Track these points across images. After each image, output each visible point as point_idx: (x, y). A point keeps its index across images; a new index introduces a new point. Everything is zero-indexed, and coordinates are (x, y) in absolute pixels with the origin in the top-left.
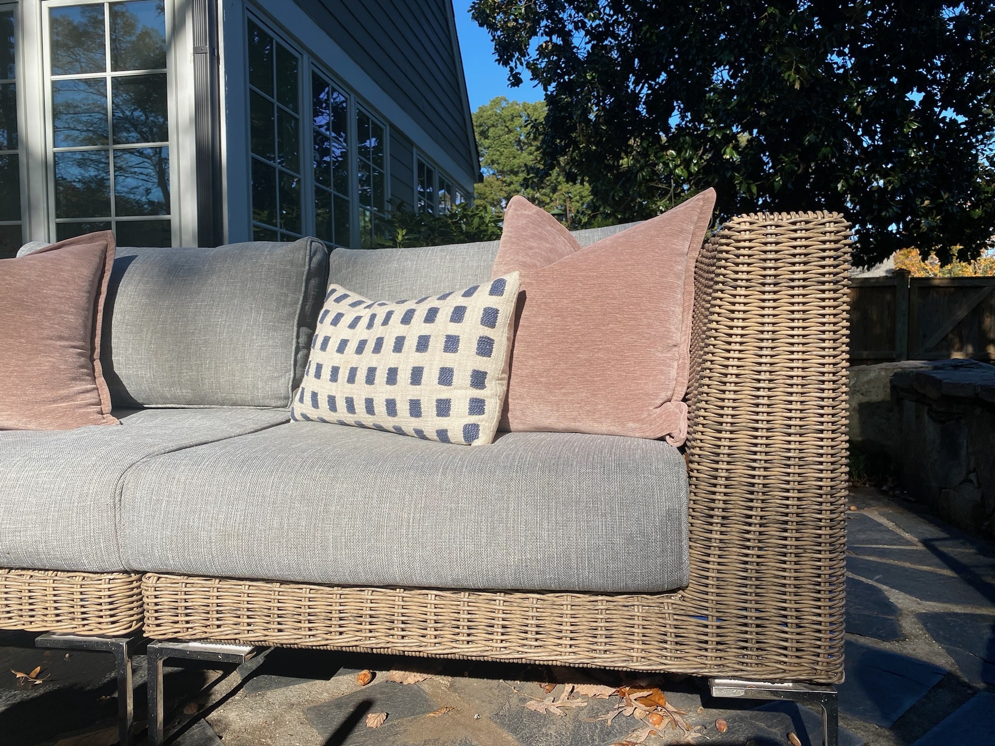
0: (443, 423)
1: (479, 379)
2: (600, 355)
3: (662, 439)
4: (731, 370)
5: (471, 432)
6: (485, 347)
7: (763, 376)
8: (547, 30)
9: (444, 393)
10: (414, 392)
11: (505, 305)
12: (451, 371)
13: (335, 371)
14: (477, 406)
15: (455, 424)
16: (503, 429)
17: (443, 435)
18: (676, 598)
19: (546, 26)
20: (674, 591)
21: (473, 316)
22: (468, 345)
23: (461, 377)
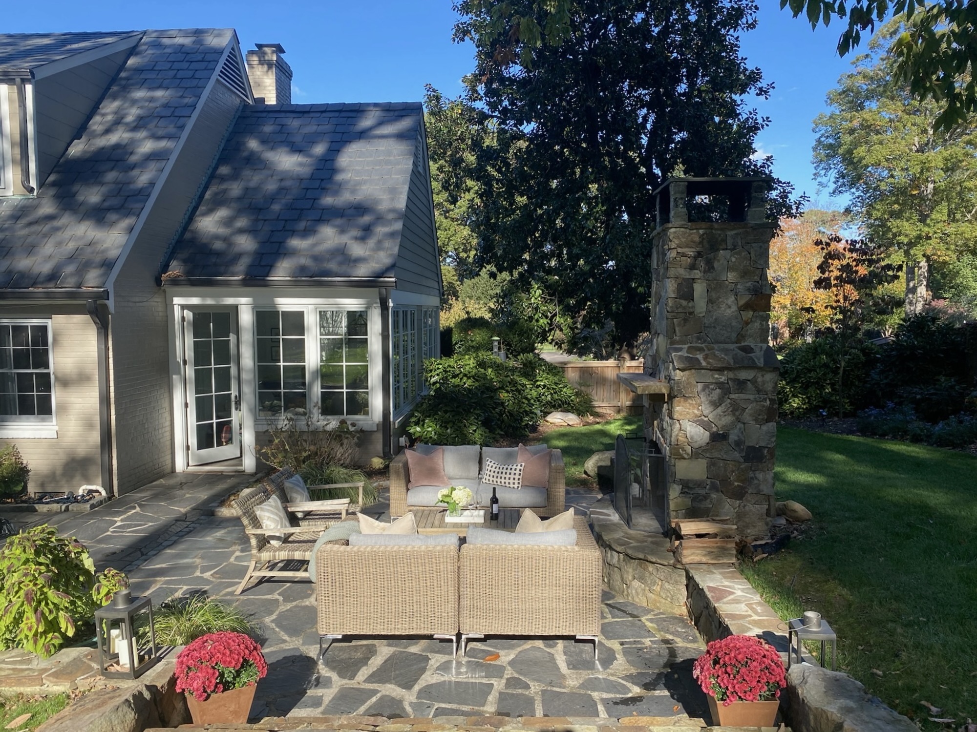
6: (520, 475)
9: (514, 481)
10: (509, 481)
14: (519, 483)
21: (518, 470)
22: (517, 474)
23: (516, 479)
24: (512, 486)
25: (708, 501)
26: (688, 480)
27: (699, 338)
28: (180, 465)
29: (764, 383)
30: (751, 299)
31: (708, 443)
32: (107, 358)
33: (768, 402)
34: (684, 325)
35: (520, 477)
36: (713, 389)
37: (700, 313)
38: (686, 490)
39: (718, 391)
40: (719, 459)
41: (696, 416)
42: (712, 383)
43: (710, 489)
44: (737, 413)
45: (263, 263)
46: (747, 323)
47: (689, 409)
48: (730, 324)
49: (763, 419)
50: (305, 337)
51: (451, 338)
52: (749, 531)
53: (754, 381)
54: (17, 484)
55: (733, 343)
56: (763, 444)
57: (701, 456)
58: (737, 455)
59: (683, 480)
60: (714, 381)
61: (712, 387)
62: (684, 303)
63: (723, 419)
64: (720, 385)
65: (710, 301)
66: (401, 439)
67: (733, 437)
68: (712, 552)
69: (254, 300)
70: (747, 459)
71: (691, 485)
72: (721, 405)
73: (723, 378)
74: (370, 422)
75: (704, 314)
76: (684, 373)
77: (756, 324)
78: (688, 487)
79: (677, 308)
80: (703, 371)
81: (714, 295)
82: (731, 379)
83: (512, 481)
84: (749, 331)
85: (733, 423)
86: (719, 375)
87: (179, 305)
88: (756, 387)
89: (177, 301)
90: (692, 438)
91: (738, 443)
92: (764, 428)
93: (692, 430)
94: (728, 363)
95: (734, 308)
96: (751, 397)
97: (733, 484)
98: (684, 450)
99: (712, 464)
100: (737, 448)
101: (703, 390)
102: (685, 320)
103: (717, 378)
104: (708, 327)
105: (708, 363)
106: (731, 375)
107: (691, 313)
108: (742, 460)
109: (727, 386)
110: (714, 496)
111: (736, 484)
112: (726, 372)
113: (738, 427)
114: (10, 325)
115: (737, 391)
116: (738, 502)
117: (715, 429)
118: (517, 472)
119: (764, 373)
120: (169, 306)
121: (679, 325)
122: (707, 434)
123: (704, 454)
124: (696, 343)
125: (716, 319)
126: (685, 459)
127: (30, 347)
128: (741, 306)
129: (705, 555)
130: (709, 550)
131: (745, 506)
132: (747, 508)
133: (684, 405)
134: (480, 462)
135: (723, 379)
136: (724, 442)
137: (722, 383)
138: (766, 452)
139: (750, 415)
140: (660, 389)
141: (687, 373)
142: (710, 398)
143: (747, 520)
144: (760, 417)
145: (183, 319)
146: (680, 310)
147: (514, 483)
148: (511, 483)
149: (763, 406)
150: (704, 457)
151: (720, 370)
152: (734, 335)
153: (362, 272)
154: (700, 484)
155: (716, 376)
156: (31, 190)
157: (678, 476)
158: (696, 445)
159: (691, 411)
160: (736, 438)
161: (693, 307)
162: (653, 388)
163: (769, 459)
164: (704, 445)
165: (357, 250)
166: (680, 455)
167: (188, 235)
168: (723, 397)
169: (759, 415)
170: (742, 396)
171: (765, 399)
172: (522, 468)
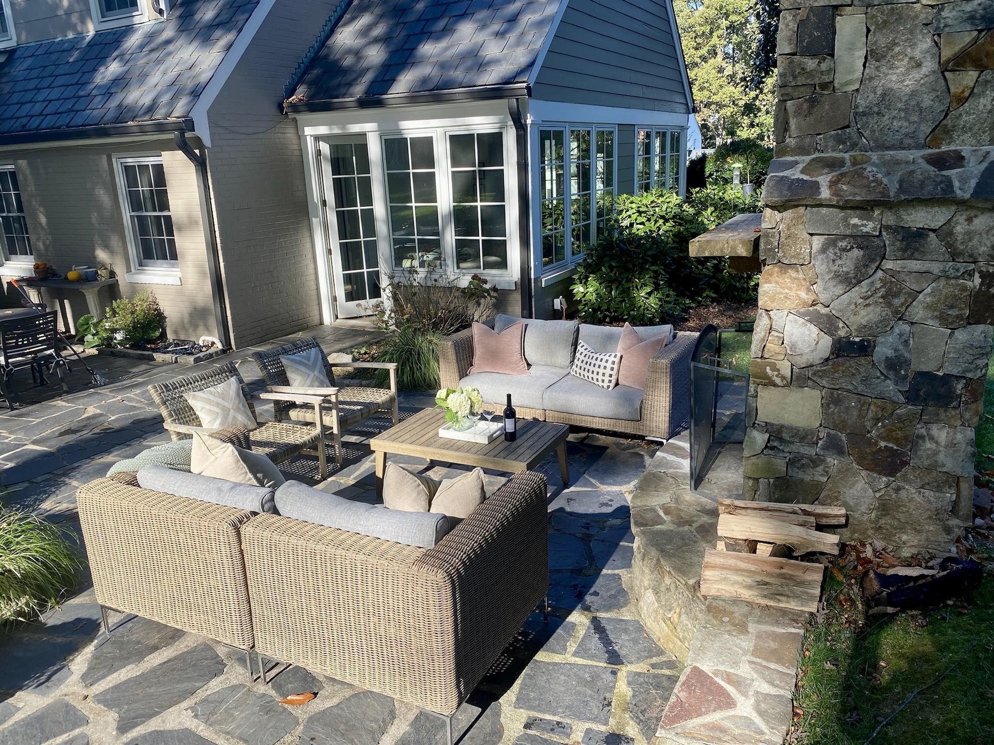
1: (611, 376)
5: (608, 387)
6: (612, 369)
9: (603, 378)
10: (597, 377)
11: (617, 360)
12: (605, 373)
13: (583, 361)
14: (610, 381)
16: (617, 384)
17: (603, 386)
21: (610, 362)
23: (607, 375)
24: (600, 384)
25: (820, 469)
26: (782, 426)
27: (840, 140)
28: (327, 318)
29: (970, 235)
30: (975, 41)
31: (827, 360)
32: (208, 199)
33: (977, 280)
34: (810, 113)
35: (613, 373)
36: (844, 250)
37: (848, 83)
38: (776, 444)
39: (856, 253)
40: (848, 391)
41: (805, 304)
42: (845, 237)
43: (825, 448)
44: (897, 302)
45: (386, 78)
46: (961, 100)
47: (790, 289)
48: (918, 104)
49: (959, 317)
50: (436, 170)
51: (703, 168)
52: (904, 537)
53: (945, 233)
54: (155, 330)
55: (918, 147)
56: (955, 372)
57: (810, 383)
58: (890, 387)
59: (772, 425)
60: (848, 232)
61: (843, 244)
62: (811, 64)
63: (863, 313)
64: (861, 240)
65: (873, 55)
66: (555, 300)
67: (884, 349)
68: (766, 584)
69: (379, 126)
70: (912, 397)
71: (786, 436)
72: (859, 282)
73: (871, 225)
74: (507, 279)
75: (857, 86)
76: (785, 214)
77: (982, 101)
78: (781, 440)
79: (795, 77)
80: (824, 210)
81: (882, 40)
82: (888, 228)
83: (600, 377)
84: (964, 118)
85: (883, 321)
86: (860, 218)
87: (311, 136)
88: (949, 245)
89: (309, 131)
90: (793, 346)
91: (895, 364)
92: (961, 335)
93: (795, 331)
94: (885, 192)
95: (929, 65)
96: (936, 268)
97: (876, 444)
98: (774, 368)
99: (832, 400)
100: (891, 374)
101: (823, 250)
102: (813, 102)
103: (855, 226)
104: (864, 114)
105: (835, 194)
106: (890, 219)
107: (824, 86)
108: (902, 399)
109: (877, 241)
110: (833, 461)
111: (883, 444)
112: (877, 212)
113: (897, 330)
114: (136, 164)
115: (899, 254)
116: (884, 479)
117: (842, 333)
118: (609, 365)
119: (972, 213)
120: (300, 137)
121: (798, 113)
122: (827, 342)
123: (819, 380)
124: (834, 150)
125: (884, 95)
126: (775, 385)
127: (154, 188)
128: (948, 61)
129: (749, 587)
130: (759, 578)
131: (898, 489)
132: (903, 494)
133: (780, 280)
134: (575, 344)
135: (869, 227)
136: (863, 360)
137: (868, 236)
138: (960, 386)
139: (928, 307)
140: (734, 248)
141: (788, 214)
142: (835, 268)
143: (902, 517)
144: (953, 312)
145: (319, 153)
146: (801, 80)
147: (603, 381)
148: (600, 380)
149: (964, 288)
150: (816, 385)
151: (864, 207)
152: (926, 129)
153: (490, 78)
154: (804, 436)
155: (855, 221)
156: (161, 12)
157: (762, 417)
158: (802, 361)
159: (793, 293)
160: (890, 353)
161: (832, 71)
162: (718, 246)
163: (966, 403)
164: (817, 362)
165: (492, 50)
166: (767, 377)
167: (324, 52)
168: (866, 266)
169: (952, 307)
170: (914, 265)
171: (971, 274)
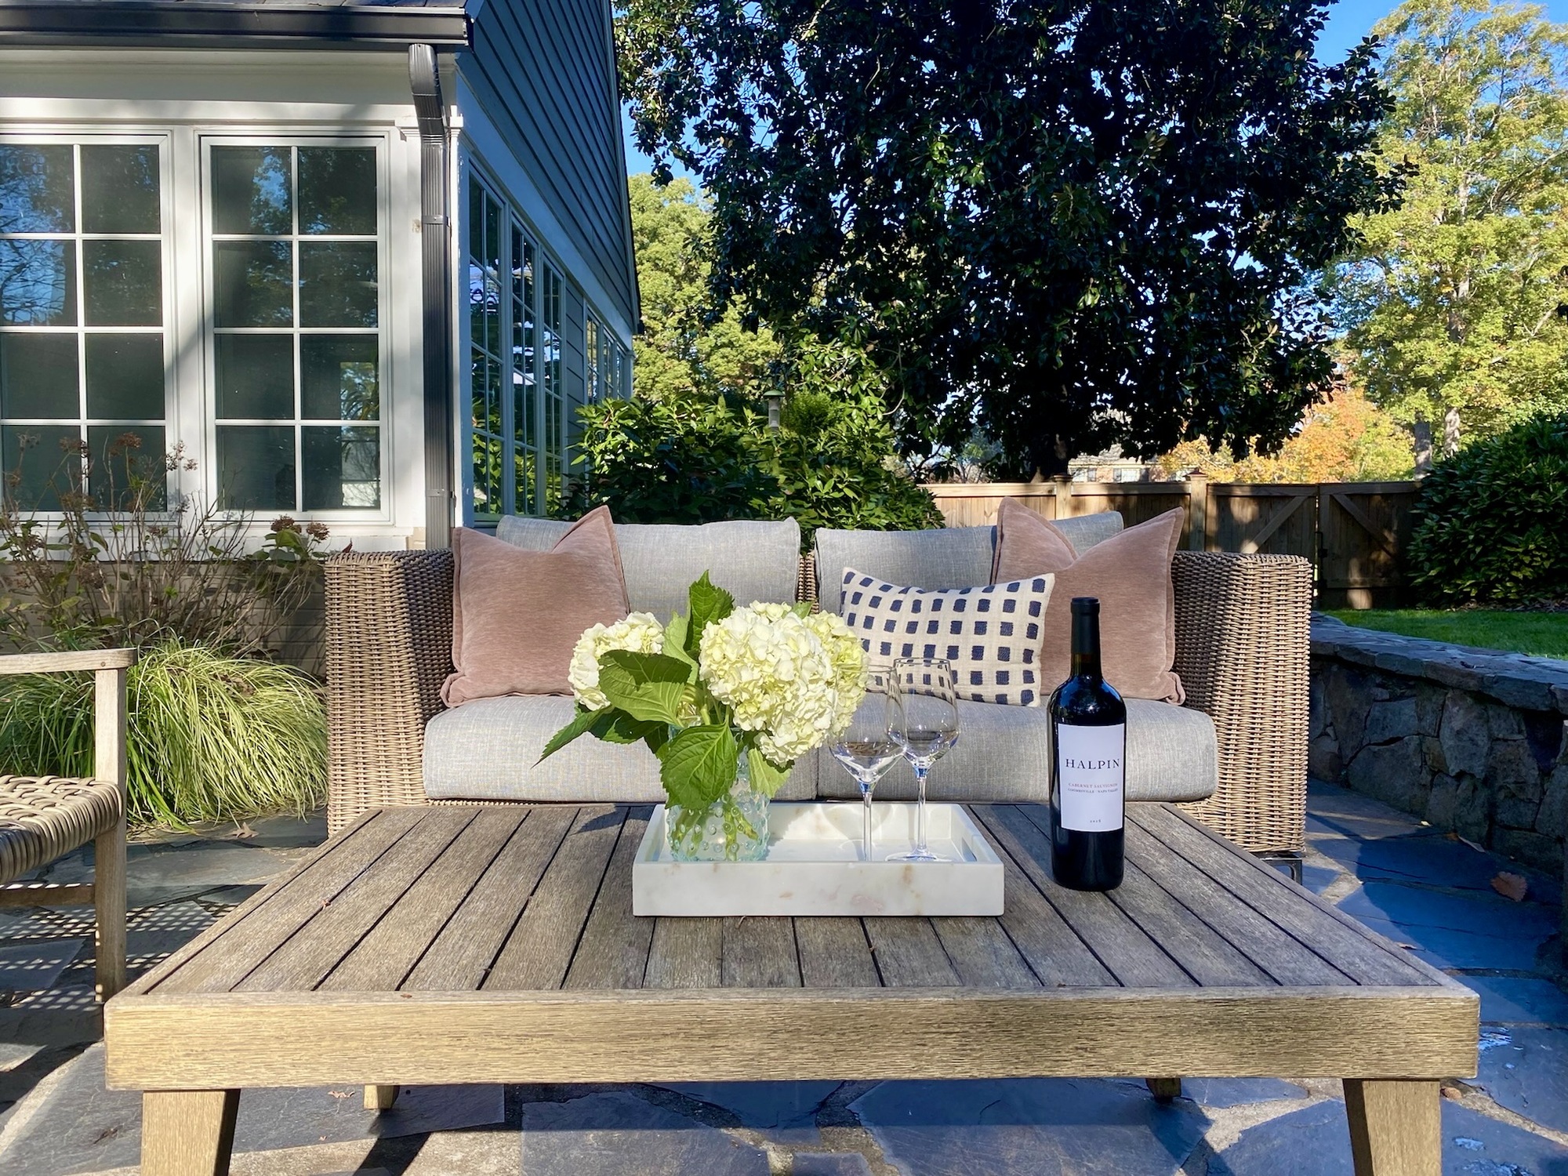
0: (1002, 689)
1: (1028, 656)
2: (1117, 638)
3: (1163, 700)
4: (1241, 656)
5: (1027, 697)
6: (1033, 631)
7: (1261, 660)
8: (717, 111)
9: (1003, 666)
11: (1044, 600)
12: (1008, 649)
14: (1028, 677)
15: (1014, 690)
17: (1001, 699)
18: (1203, 803)
19: (716, 106)
20: (1202, 799)
21: (1022, 608)
22: (1020, 630)
23: (1016, 655)
24: (989, 688)
35: (1036, 645)
83: (991, 666)
118: (1022, 618)
147: (1003, 678)
148: (989, 678)
172: (1043, 598)
